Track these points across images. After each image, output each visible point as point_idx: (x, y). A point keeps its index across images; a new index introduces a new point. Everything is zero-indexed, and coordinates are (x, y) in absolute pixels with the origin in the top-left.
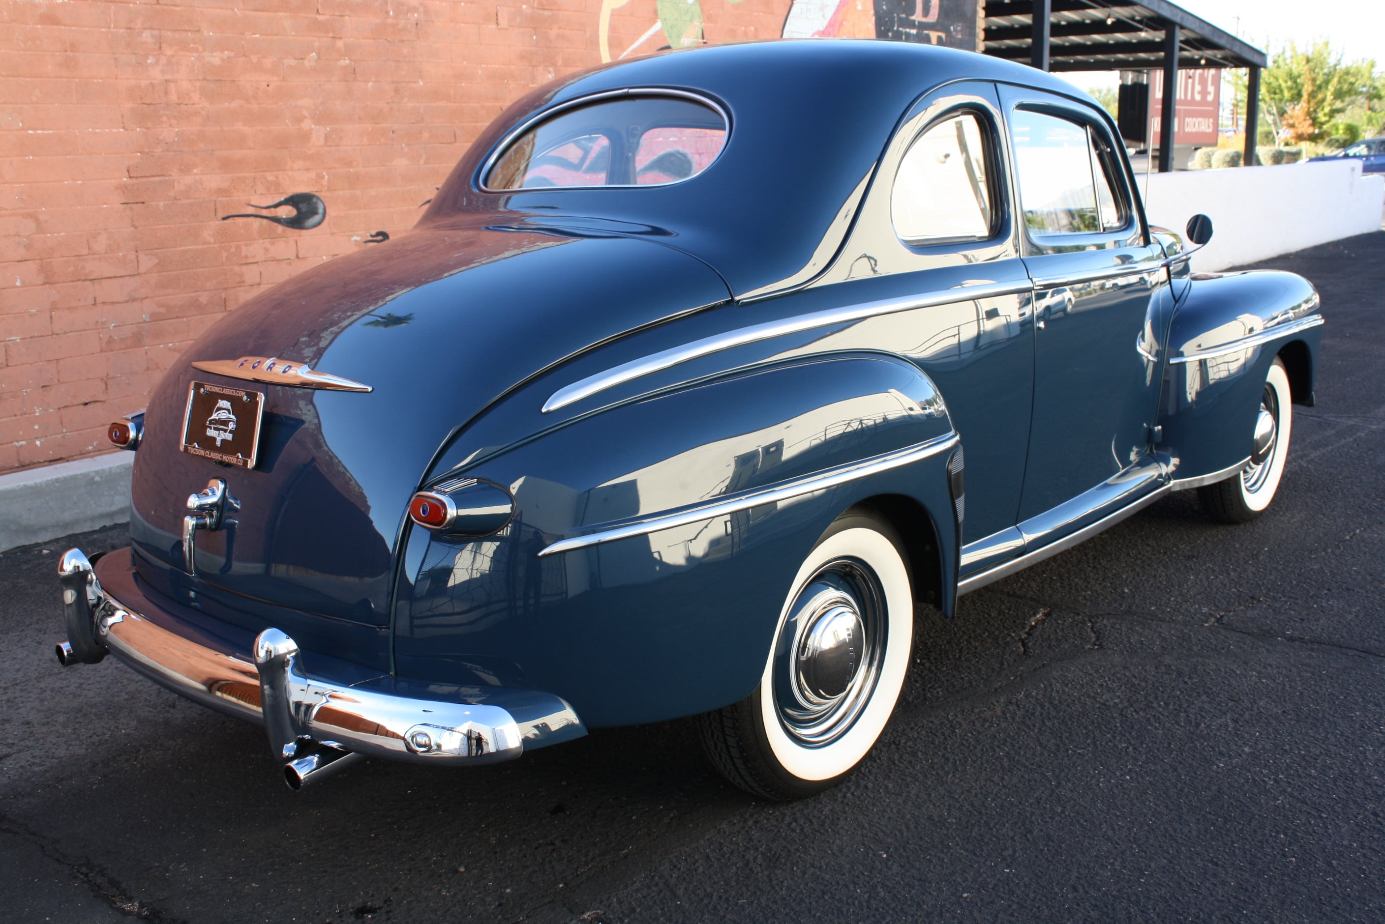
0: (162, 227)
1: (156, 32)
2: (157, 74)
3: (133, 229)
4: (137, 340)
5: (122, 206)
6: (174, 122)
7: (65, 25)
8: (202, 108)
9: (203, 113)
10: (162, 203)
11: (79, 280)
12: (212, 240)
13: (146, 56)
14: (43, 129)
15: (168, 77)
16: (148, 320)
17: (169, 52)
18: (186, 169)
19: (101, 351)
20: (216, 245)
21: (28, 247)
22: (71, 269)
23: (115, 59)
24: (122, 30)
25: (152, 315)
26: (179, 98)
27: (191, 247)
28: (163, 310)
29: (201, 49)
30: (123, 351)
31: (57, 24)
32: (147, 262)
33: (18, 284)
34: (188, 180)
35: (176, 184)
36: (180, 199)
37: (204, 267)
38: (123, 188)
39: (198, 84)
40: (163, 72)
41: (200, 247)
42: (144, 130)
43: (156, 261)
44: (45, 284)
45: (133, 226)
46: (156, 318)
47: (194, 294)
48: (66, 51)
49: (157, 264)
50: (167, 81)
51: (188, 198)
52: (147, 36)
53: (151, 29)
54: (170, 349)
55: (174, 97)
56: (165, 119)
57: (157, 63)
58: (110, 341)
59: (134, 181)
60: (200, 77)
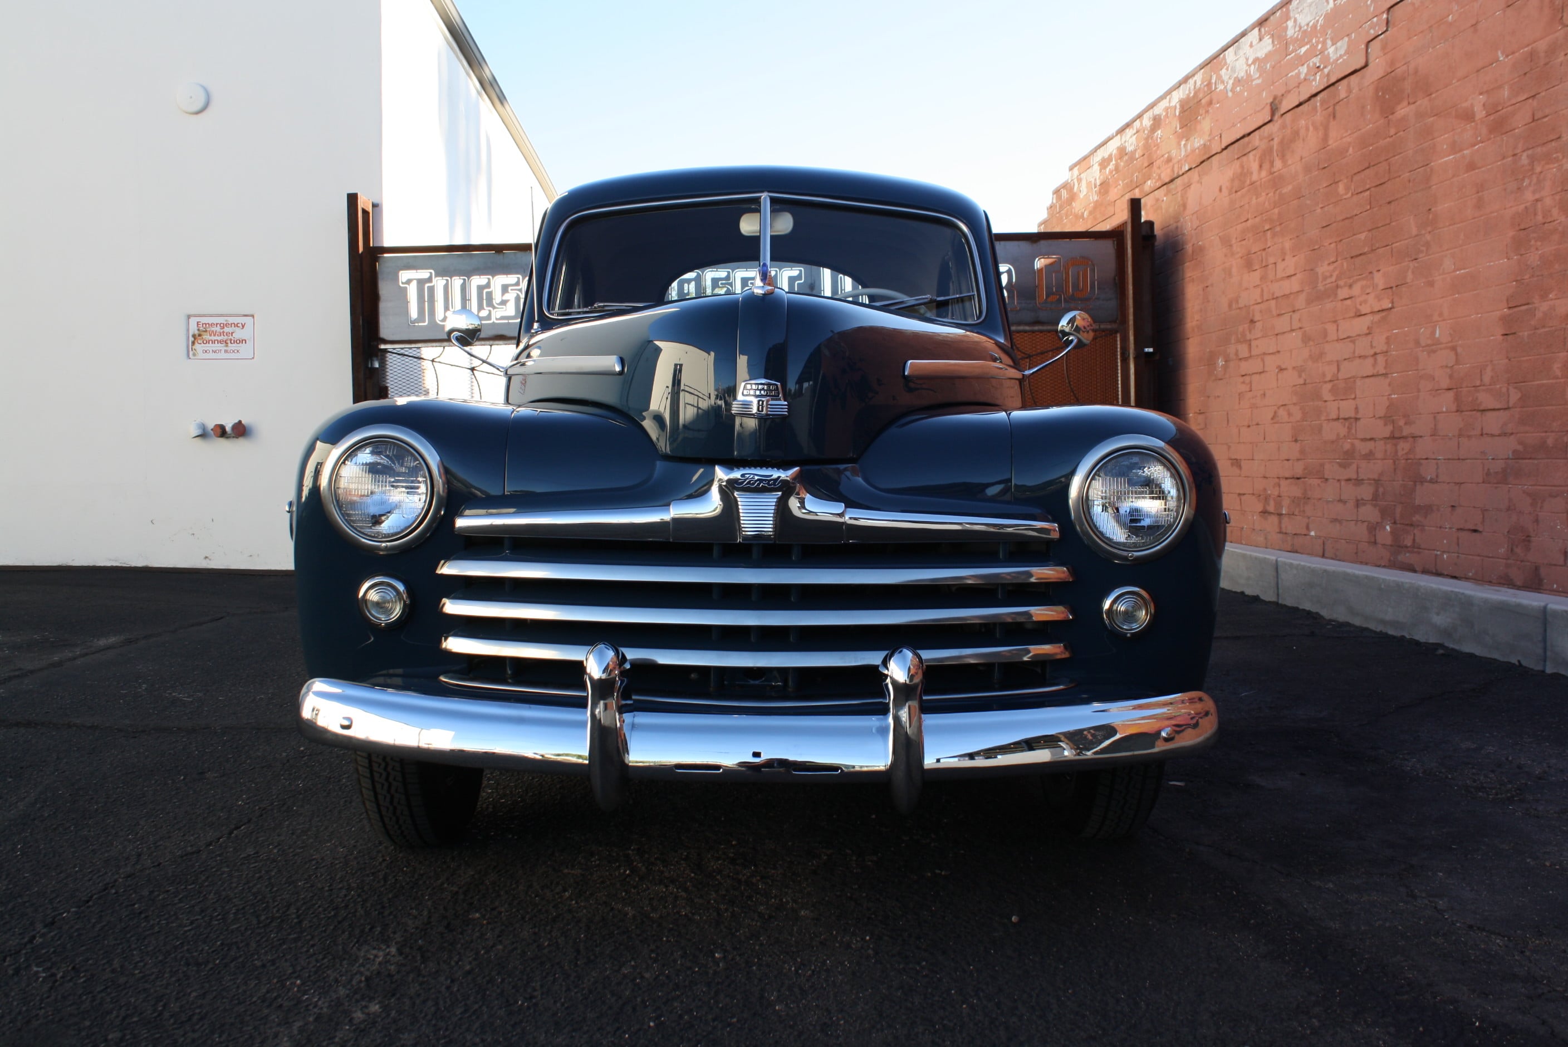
0: (1525, 358)
1: (1530, 152)
2: (1529, 196)
3: (1507, 361)
4: (1503, 477)
5: (1501, 338)
6: (1539, 243)
7: (1479, 168)
8: (1560, 223)
9: (1560, 229)
10: (1526, 333)
11: (1475, 410)
12: (1559, 373)
13: (1523, 180)
14: (1464, 269)
15: (1537, 196)
16: (1511, 456)
17: (1538, 169)
18: (1544, 297)
19: (1483, 482)
20: (1562, 380)
21: (1451, 377)
22: (1470, 399)
23: (1505, 190)
24: (1510, 159)
25: (1514, 451)
26: (1543, 217)
27: (1545, 382)
28: (1520, 448)
29: (1561, 157)
30: (1495, 485)
31: (1474, 170)
32: (1515, 396)
33: (1444, 410)
34: (1544, 307)
35: (1537, 312)
36: (1538, 329)
37: (1552, 405)
38: (1503, 319)
39: (1557, 197)
40: (1534, 192)
41: (1551, 381)
42: (1519, 257)
43: (1519, 395)
44: (1457, 411)
45: (1507, 357)
46: (1517, 456)
47: (1544, 434)
48: (1478, 192)
49: (1520, 399)
50: (1537, 200)
51: (1544, 327)
52: (1524, 159)
53: (1528, 149)
54: (1524, 492)
55: (1540, 218)
56: (1533, 242)
57: (1530, 184)
58: (1488, 474)
59: (1512, 311)
60: (1559, 189)
